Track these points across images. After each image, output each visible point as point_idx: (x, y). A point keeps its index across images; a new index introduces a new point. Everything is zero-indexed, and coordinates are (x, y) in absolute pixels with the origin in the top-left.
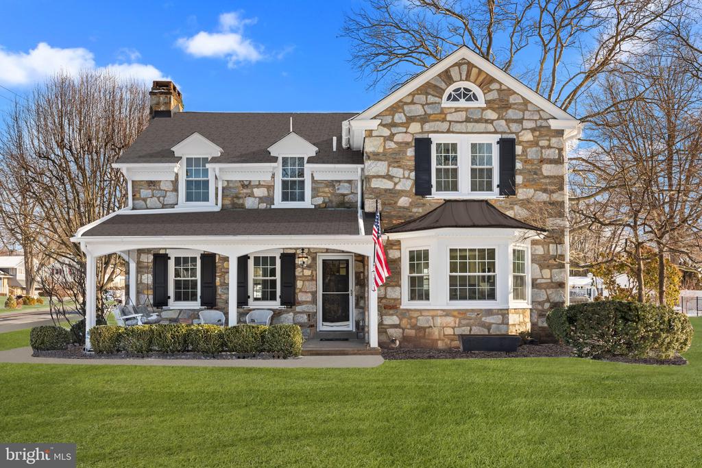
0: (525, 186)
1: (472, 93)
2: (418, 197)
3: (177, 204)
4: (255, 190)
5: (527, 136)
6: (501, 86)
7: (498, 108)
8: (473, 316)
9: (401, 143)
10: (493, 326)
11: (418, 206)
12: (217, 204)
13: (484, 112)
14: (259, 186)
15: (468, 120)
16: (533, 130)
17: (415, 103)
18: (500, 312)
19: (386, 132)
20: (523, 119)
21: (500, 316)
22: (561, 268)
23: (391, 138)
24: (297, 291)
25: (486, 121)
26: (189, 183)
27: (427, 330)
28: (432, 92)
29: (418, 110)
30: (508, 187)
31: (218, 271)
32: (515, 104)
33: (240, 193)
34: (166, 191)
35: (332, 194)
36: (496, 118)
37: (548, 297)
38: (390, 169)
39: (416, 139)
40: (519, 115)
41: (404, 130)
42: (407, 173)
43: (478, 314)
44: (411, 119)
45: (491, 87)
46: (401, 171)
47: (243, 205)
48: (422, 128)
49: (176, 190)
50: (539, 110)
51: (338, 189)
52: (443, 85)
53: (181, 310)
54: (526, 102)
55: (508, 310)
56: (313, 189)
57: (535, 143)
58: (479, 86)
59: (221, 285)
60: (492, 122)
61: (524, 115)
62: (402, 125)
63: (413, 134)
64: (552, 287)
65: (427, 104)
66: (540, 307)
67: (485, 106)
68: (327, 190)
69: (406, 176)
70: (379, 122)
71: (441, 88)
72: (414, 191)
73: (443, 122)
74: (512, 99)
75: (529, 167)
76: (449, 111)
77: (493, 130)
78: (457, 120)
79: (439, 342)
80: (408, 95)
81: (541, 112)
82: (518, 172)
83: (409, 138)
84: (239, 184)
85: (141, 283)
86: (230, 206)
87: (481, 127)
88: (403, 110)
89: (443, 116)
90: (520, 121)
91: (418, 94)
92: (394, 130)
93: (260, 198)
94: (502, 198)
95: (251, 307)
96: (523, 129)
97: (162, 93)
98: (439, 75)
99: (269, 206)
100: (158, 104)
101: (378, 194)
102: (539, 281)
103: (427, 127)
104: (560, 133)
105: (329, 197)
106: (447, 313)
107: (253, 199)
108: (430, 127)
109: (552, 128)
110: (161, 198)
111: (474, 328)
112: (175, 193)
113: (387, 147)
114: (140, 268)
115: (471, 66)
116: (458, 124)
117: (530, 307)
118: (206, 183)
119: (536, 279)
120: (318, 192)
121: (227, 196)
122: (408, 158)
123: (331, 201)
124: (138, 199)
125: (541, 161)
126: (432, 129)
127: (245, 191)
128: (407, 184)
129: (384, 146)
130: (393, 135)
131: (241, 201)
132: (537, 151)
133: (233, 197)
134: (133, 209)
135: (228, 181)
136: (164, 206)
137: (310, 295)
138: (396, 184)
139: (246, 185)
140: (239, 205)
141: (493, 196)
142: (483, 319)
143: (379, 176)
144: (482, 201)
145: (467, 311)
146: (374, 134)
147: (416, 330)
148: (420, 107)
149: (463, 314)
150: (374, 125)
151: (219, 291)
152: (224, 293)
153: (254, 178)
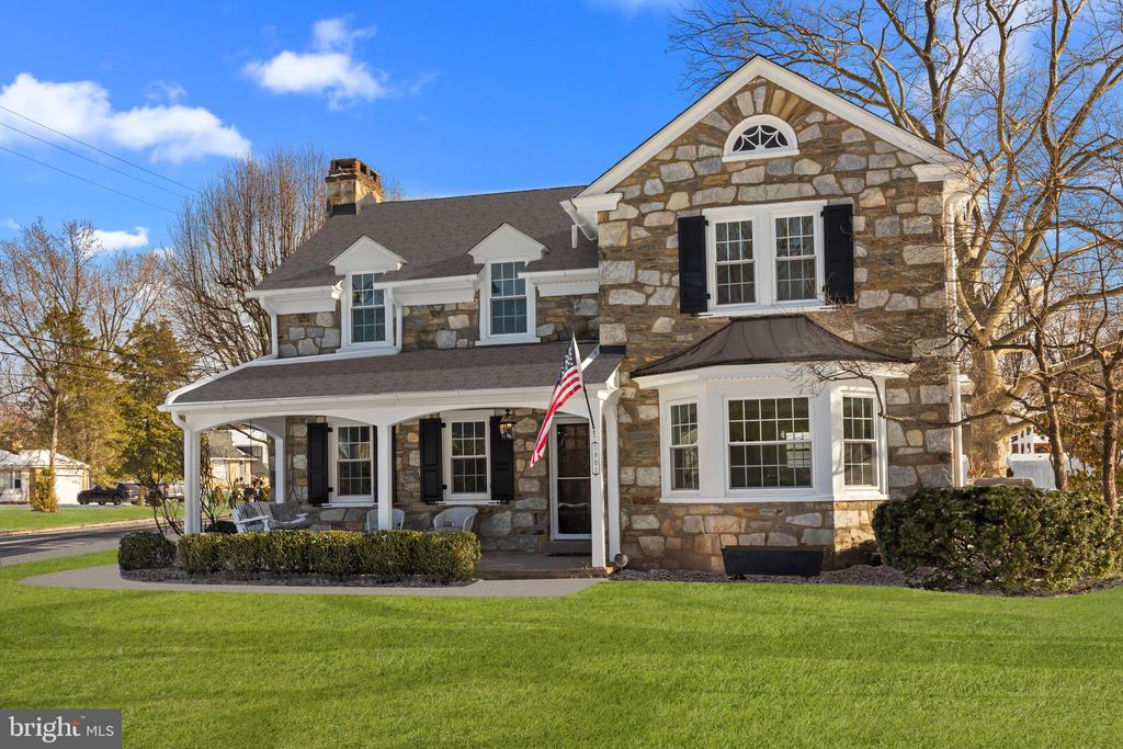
0: (872, 286)
1: (776, 133)
2: (685, 316)
3: (339, 347)
4: (451, 319)
5: (876, 199)
6: (825, 116)
7: (822, 154)
8: (770, 514)
9: (656, 228)
10: (807, 531)
11: (684, 330)
12: (395, 344)
13: (797, 164)
14: (457, 311)
15: (769, 180)
16: (884, 187)
17: (678, 161)
18: (817, 508)
19: (632, 213)
20: (867, 169)
21: (818, 515)
23: (638, 221)
24: (517, 476)
25: (801, 179)
26: (356, 314)
27: (696, 539)
28: (706, 139)
29: (683, 171)
30: (841, 288)
31: (399, 446)
32: (852, 144)
33: (429, 325)
34: (324, 328)
35: (568, 318)
36: (818, 172)
37: (919, 479)
38: (640, 272)
39: (680, 219)
40: (857, 163)
41: (661, 206)
42: (666, 277)
43: (779, 511)
44: (672, 188)
45: (807, 120)
46: (656, 274)
47: (433, 342)
48: (690, 200)
49: (338, 325)
50: (895, 151)
51: (578, 309)
52: (725, 126)
53: (347, 509)
54: (871, 139)
55: (831, 503)
56: (539, 312)
57: (889, 210)
58: (787, 121)
59: (404, 469)
60: (810, 179)
61: (868, 161)
62: (657, 198)
63: (675, 212)
64: (927, 462)
65: (698, 159)
68: (560, 311)
69: (666, 282)
70: (618, 196)
71: (722, 132)
72: (678, 306)
73: (725, 187)
74: (845, 138)
75: (878, 252)
76: (735, 168)
77: (812, 192)
78: (751, 181)
79: (713, 559)
80: (667, 148)
81: (899, 154)
82: (859, 261)
83: (669, 220)
84: (428, 312)
85: (292, 468)
86: (415, 346)
87: (792, 189)
88: (659, 173)
89: (725, 177)
90: (861, 174)
91: (683, 145)
92: (645, 208)
93: (458, 331)
94: (830, 308)
95: (448, 503)
96: (867, 187)
97: (343, 178)
98: (718, 110)
99: (471, 343)
100: (338, 195)
101: (620, 314)
102: (900, 452)
103: (698, 198)
104: (936, 187)
105: (563, 324)
106: (725, 510)
107: (448, 333)
108: (704, 197)
109: (921, 180)
110: (318, 340)
111: (772, 535)
112: (336, 331)
113: (633, 237)
114: (290, 445)
115: (771, 87)
116: (752, 188)
117: (885, 497)
118: (381, 312)
119: (897, 449)
120: (547, 315)
121: (410, 330)
122: (668, 252)
123: (566, 330)
124: (286, 342)
125: (902, 240)
126: (708, 201)
127: (436, 321)
128: (668, 296)
129: (629, 235)
130: (642, 216)
131: (431, 337)
132: (893, 223)
133: (420, 332)
134: (280, 357)
135: (411, 307)
136: (321, 351)
137: (536, 482)
138: (648, 297)
139: (438, 311)
140: (427, 343)
141: (815, 306)
142: (788, 519)
143: (621, 286)
144: (798, 316)
145: (760, 505)
146: (613, 217)
147: (682, 538)
148: (686, 165)
149: (752, 511)
150: (612, 202)
151: (401, 477)
152: (409, 481)
153: (448, 299)
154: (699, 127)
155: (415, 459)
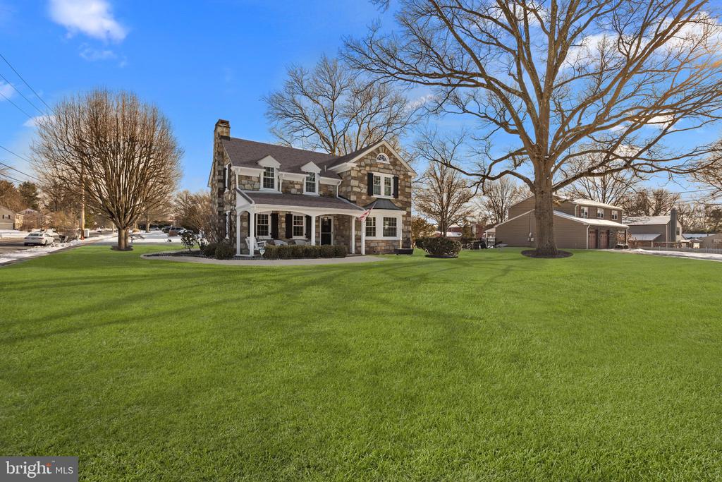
0: (401, 195)
1: (385, 158)
2: (368, 196)
3: (259, 189)
4: (296, 186)
5: (402, 177)
6: (394, 157)
7: (393, 165)
8: (390, 242)
9: (363, 174)
10: (395, 246)
11: (368, 199)
12: (279, 190)
13: (389, 166)
14: (297, 184)
15: (384, 168)
16: (403, 175)
17: (368, 159)
18: (398, 241)
19: (358, 169)
21: (396, 243)
22: (410, 226)
26: (265, 179)
28: (373, 156)
29: (368, 162)
30: (396, 195)
31: (279, 222)
32: (398, 164)
33: (289, 186)
34: (254, 182)
35: (327, 190)
37: (406, 236)
38: (359, 184)
39: (368, 173)
40: (399, 169)
41: (364, 169)
44: (366, 165)
45: (391, 156)
46: (363, 185)
47: (290, 192)
48: (370, 169)
49: (259, 181)
50: (405, 168)
51: (329, 189)
52: (376, 153)
54: (401, 164)
56: (319, 187)
57: (404, 180)
58: (388, 155)
59: (280, 228)
60: (391, 170)
61: (401, 169)
62: (364, 167)
63: (367, 171)
65: (372, 160)
66: (404, 239)
67: (389, 163)
68: (324, 188)
69: (365, 187)
71: (376, 155)
72: (367, 193)
73: (376, 167)
74: (397, 162)
75: (402, 188)
76: (378, 163)
77: (392, 173)
78: (381, 167)
79: (380, 252)
80: (366, 155)
82: (399, 190)
83: (366, 173)
84: (289, 182)
85: (242, 226)
86: (285, 192)
87: (388, 171)
88: (364, 161)
89: (377, 165)
90: (400, 171)
91: (369, 155)
92: (361, 168)
93: (297, 189)
94: (394, 199)
95: (294, 239)
96: (401, 174)
97: (224, 127)
98: (376, 149)
99: (301, 193)
100: (223, 132)
101: (355, 193)
102: (404, 230)
103: (372, 169)
104: (410, 177)
105: (325, 192)
106: (383, 241)
107: (294, 189)
109: (408, 175)
110: (252, 185)
111: (391, 247)
112: (258, 183)
113: (359, 175)
114: (242, 219)
115: (385, 147)
116: (381, 169)
117: (402, 239)
118: (273, 180)
120: (321, 189)
121: (284, 187)
122: (365, 180)
124: (241, 184)
125: (405, 187)
127: (291, 185)
128: (365, 191)
130: (360, 170)
131: (290, 190)
132: (404, 183)
133: (286, 188)
135: (284, 180)
136: (254, 189)
137: (317, 234)
138: (361, 190)
139: (292, 183)
140: (288, 192)
141: (391, 198)
142: (393, 243)
143: (356, 186)
144: (388, 199)
145: (388, 240)
146: (354, 169)
149: (387, 242)
150: (354, 165)
151: (279, 231)
152: (282, 232)
153: (295, 180)
154: (372, 152)
155: (284, 225)
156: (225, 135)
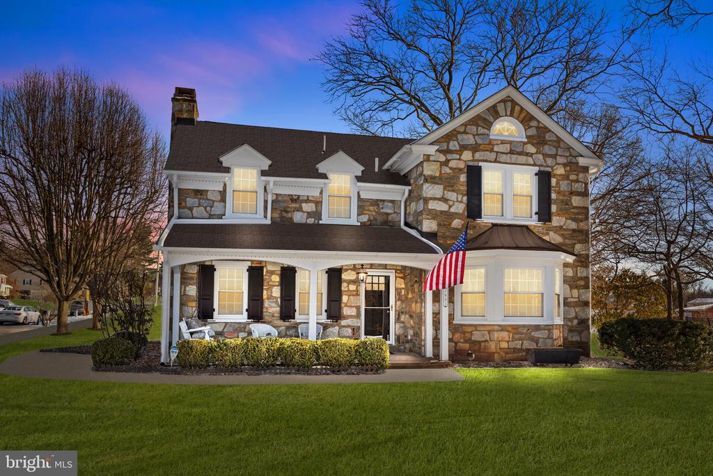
0: (558, 215)
2: (469, 220)
3: (224, 215)
4: (304, 205)
5: (560, 170)
6: (539, 124)
7: (537, 143)
8: (525, 331)
9: (455, 169)
10: (541, 340)
11: (469, 228)
12: (266, 217)
13: (525, 146)
14: (308, 201)
15: (512, 152)
16: (565, 165)
17: (467, 133)
18: (546, 328)
19: (442, 158)
20: (556, 155)
21: (547, 332)
22: (586, 288)
23: (446, 163)
24: (343, 305)
25: (527, 154)
26: (237, 195)
27: (482, 344)
28: (482, 124)
29: (469, 139)
30: (545, 214)
31: (265, 283)
32: (550, 141)
33: (289, 207)
34: (214, 201)
36: (535, 152)
37: (576, 313)
38: (445, 192)
39: (468, 166)
40: (553, 151)
41: (458, 157)
42: (460, 197)
43: (528, 330)
45: (531, 124)
46: (455, 194)
47: (291, 218)
48: (473, 156)
49: (223, 200)
50: (569, 148)
51: (382, 208)
52: (491, 119)
53: (226, 323)
54: (559, 140)
55: (552, 325)
56: (359, 207)
57: (566, 177)
58: (521, 123)
59: (268, 298)
60: (531, 155)
61: (557, 151)
62: (456, 152)
63: (465, 161)
64: (579, 306)
65: (477, 134)
66: (570, 324)
67: (526, 140)
68: (372, 208)
69: (460, 199)
70: (437, 147)
71: (490, 122)
72: (466, 214)
73: (491, 152)
74: (548, 137)
75: (561, 198)
76: (495, 142)
77: (532, 163)
78: (503, 151)
79: (496, 355)
80: (462, 125)
81: (571, 150)
82: (553, 201)
83: (462, 165)
84: (288, 199)
85: (185, 295)
86: (278, 220)
87: (523, 159)
88: (457, 138)
89: (491, 147)
90: (554, 156)
91: (469, 125)
92: (449, 156)
93: (308, 213)
94: (540, 224)
95: (298, 321)
96: (557, 164)
97: (185, 100)
98: (488, 110)
99: (316, 221)
100: (181, 111)
101: (434, 215)
102: (569, 300)
103: (477, 155)
104: (586, 169)
105: (374, 216)
106: (504, 328)
107: (300, 214)
108: (480, 156)
109: (580, 164)
110: (208, 208)
111: (525, 342)
112: (223, 204)
113: (443, 172)
114: (184, 279)
115: (514, 103)
116: (504, 155)
117: (562, 323)
119: (567, 298)
120: (364, 210)
121: (277, 209)
122: (461, 183)
123: (375, 219)
124: (184, 208)
125: (571, 193)
126: (482, 158)
127: (293, 205)
128: (460, 208)
129: (441, 171)
130: (448, 161)
131: (289, 215)
132: (568, 184)
133: (281, 211)
134: (179, 218)
135: (276, 194)
136: (211, 217)
137: (354, 309)
138: (450, 207)
139: (295, 199)
140: (287, 219)
141: (532, 221)
142: (533, 334)
143: (435, 199)
144: (523, 226)
145: (519, 326)
146: (432, 158)
147: (470, 344)
148: (471, 137)
149: (515, 329)
150: (432, 150)
151: (266, 304)
152: (272, 307)
153: (302, 192)
154: (478, 117)
155: (276, 292)
156: (185, 116)
